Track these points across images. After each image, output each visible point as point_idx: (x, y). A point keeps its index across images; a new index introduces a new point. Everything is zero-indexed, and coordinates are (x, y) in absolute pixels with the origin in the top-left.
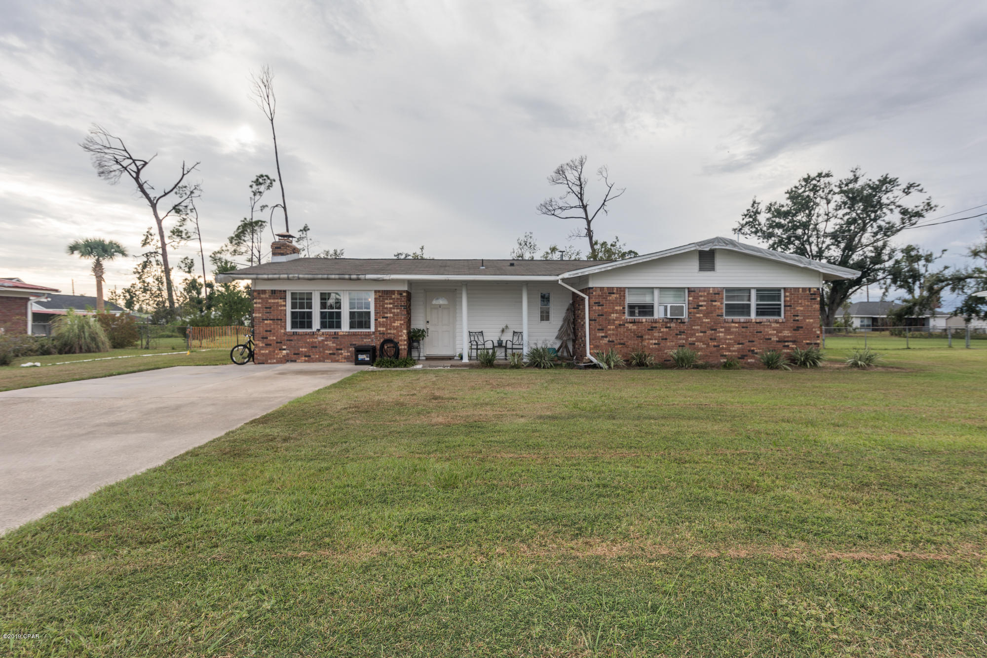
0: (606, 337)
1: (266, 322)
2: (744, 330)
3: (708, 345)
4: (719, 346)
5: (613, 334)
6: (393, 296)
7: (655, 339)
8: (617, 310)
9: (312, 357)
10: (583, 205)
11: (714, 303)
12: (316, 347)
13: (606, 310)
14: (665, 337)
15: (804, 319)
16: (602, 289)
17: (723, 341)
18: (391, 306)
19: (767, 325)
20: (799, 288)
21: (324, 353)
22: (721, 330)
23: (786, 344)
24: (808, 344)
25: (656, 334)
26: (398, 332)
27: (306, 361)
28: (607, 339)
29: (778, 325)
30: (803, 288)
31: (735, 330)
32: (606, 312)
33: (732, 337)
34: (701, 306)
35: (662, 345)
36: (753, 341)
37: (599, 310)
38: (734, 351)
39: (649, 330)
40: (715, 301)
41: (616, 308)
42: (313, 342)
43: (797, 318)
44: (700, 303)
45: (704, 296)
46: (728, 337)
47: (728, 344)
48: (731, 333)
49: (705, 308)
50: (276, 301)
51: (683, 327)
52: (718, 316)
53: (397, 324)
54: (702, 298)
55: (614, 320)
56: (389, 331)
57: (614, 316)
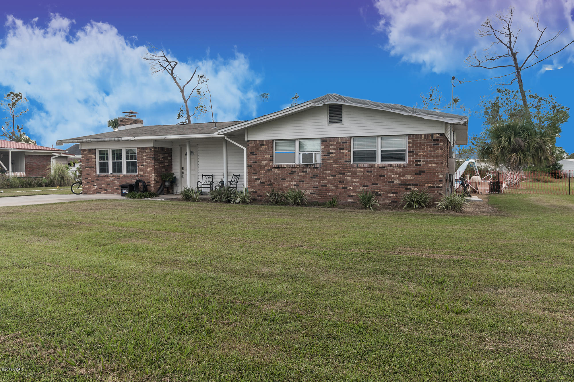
0: (259, 179)
1: (87, 168)
2: (369, 174)
3: (337, 187)
4: (346, 188)
5: (264, 177)
6: (147, 151)
7: (295, 182)
8: (266, 158)
9: (108, 190)
10: (512, 53)
11: (342, 151)
12: (110, 184)
13: (258, 158)
14: (302, 180)
15: (427, 164)
16: (255, 141)
17: (350, 183)
18: (146, 157)
19: (390, 170)
20: (421, 135)
21: (113, 188)
22: (348, 174)
23: (409, 187)
24: (430, 187)
25: (295, 177)
26: (150, 175)
27: (105, 193)
28: (260, 181)
29: (401, 170)
30: (425, 135)
31: (360, 174)
32: (259, 160)
33: (357, 180)
34: (332, 153)
35: (300, 186)
36: (377, 184)
37: (253, 158)
38: (360, 192)
39: (290, 174)
40: (343, 149)
41: (266, 156)
42: (108, 181)
43: (419, 163)
44: (331, 151)
45: (334, 145)
46: (355, 180)
47: (355, 186)
48: (357, 177)
49: (334, 155)
50: (91, 155)
51: (317, 172)
52: (346, 161)
53: (149, 169)
54: (332, 147)
55: (265, 166)
56: (145, 175)
57: (264, 163)
